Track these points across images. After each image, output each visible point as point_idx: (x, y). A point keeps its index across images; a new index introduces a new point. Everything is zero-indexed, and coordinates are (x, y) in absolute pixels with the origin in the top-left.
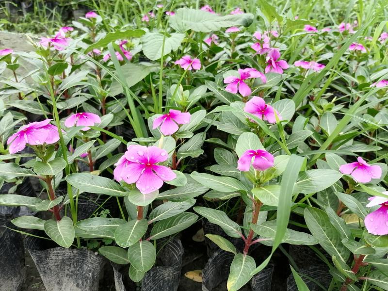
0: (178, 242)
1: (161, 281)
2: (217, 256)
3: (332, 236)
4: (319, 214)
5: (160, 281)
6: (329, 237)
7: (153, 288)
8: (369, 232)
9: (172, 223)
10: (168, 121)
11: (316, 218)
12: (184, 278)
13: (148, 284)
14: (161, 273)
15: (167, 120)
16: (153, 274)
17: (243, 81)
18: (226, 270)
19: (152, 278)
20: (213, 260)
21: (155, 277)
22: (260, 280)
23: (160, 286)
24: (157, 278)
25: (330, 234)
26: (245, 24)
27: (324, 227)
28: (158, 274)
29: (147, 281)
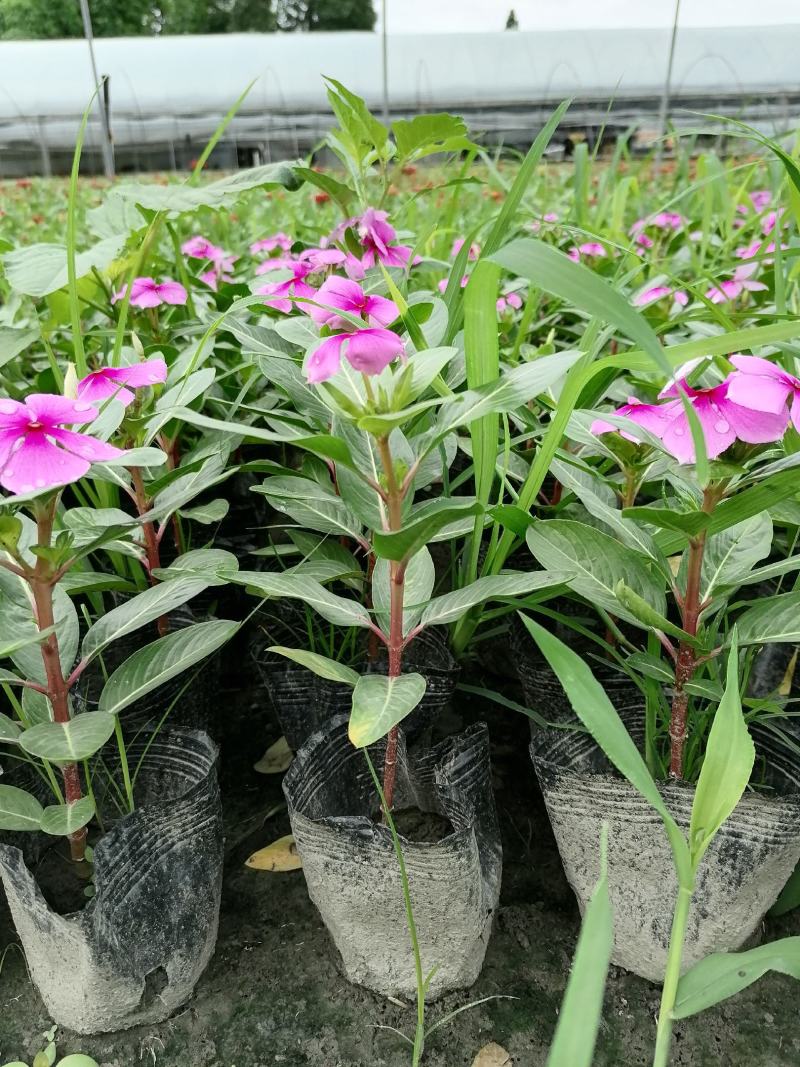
0: (199, 739)
1: (163, 857)
2: (323, 744)
3: (611, 576)
4: (564, 534)
5: (157, 857)
6: (602, 580)
7: (137, 880)
8: (682, 461)
9: (163, 660)
10: (100, 385)
11: (561, 545)
12: (246, 872)
13: (117, 864)
14: (157, 829)
15: (95, 383)
16: (130, 837)
17: (303, 280)
18: (361, 791)
19: (126, 847)
20: (312, 755)
21: (137, 843)
22: (458, 772)
23: (160, 872)
24: (145, 845)
25: (605, 574)
26: (287, 182)
27: (585, 562)
28: (146, 835)
29: (113, 855)
